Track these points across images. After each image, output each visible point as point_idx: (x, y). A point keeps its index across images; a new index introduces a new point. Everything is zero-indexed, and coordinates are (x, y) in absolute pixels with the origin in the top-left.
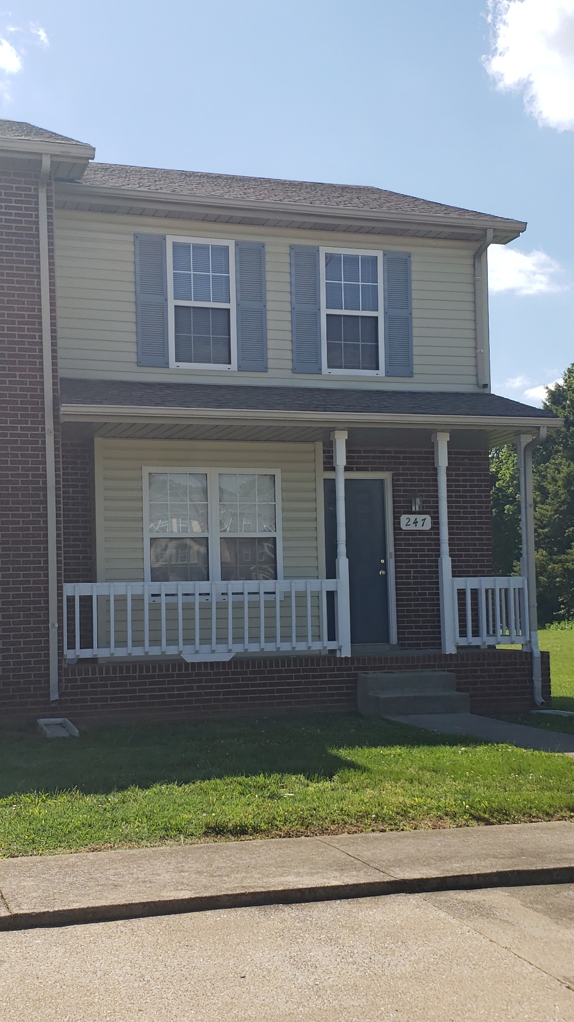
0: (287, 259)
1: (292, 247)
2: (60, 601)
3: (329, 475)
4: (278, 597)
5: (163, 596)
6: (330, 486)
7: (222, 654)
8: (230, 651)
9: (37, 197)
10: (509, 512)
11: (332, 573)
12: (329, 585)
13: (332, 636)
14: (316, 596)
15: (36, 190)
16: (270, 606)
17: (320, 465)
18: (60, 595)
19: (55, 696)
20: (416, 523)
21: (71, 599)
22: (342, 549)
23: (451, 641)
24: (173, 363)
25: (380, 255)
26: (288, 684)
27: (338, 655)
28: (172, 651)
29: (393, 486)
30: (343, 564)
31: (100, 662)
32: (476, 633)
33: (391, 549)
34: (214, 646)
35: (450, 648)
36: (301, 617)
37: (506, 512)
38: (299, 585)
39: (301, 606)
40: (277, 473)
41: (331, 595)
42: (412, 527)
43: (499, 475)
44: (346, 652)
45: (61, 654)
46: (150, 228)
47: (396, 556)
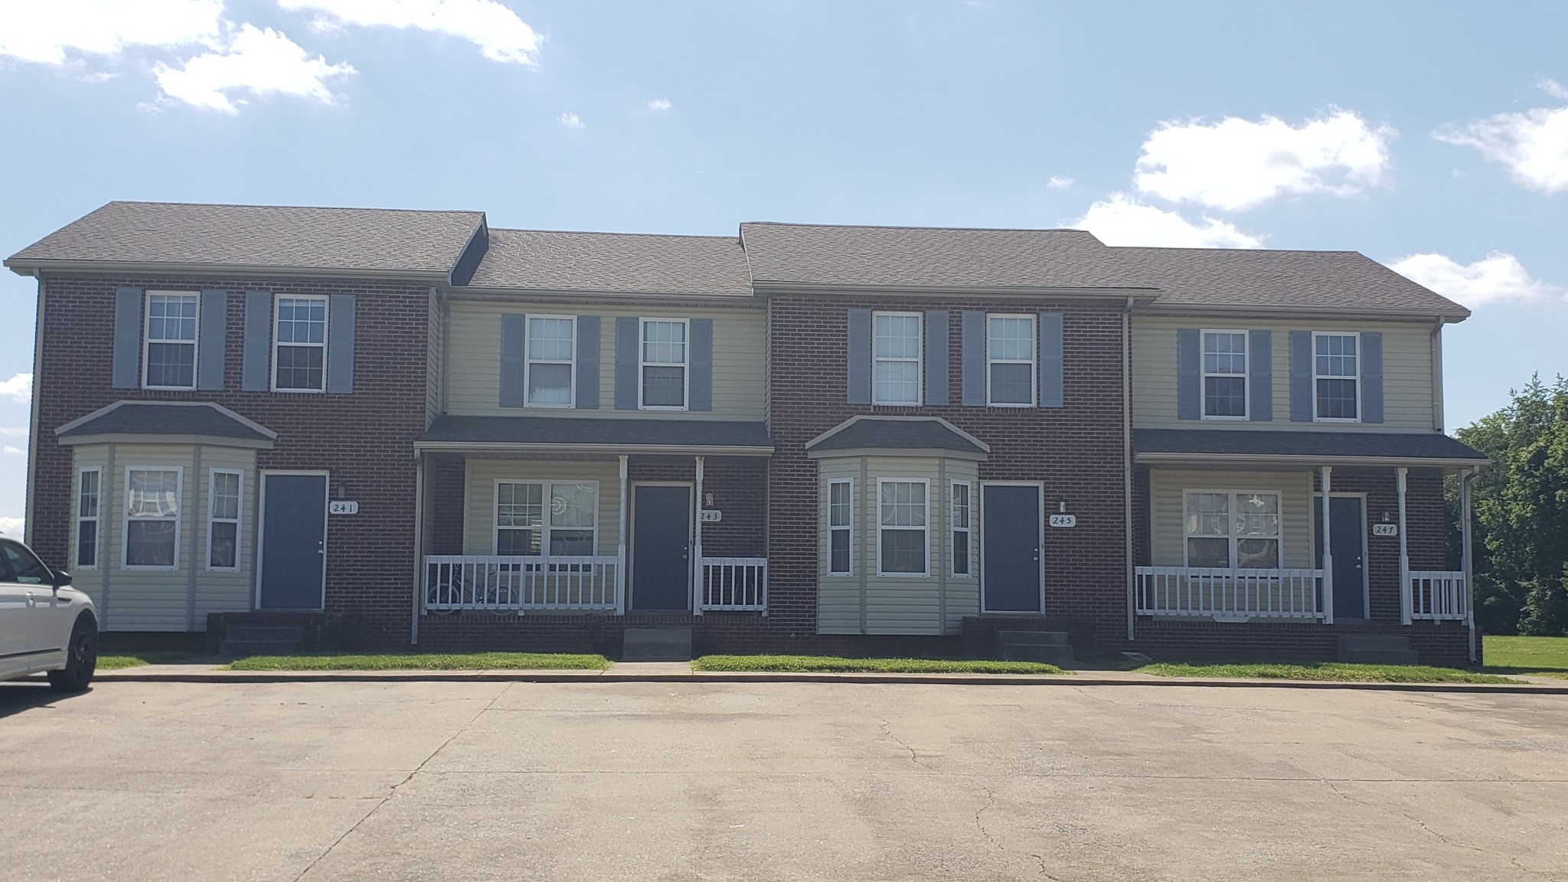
0: (1287, 341)
1: (1291, 333)
2: (1134, 578)
3: (1318, 494)
4: (1281, 581)
5: (1201, 577)
6: (1319, 502)
7: (1241, 618)
8: (1246, 616)
9: (1122, 319)
10: (1561, 500)
11: (1320, 565)
12: (1318, 573)
13: (1320, 609)
14: (1308, 581)
15: (1121, 315)
16: (1275, 587)
17: (1312, 488)
18: (1134, 574)
19: (1132, 638)
20: (1385, 530)
21: (1140, 577)
22: (1327, 548)
23: (1408, 616)
24: (1203, 417)
25: (1357, 335)
26: (1288, 640)
27: (1324, 622)
28: (1207, 614)
29: (1368, 502)
30: (1328, 559)
31: (1154, 619)
32: (1427, 610)
33: (1365, 549)
34: (1236, 612)
35: (1407, 621)
36: (1297, 596)
37: (1557, 499)
38: (1295, 573)
39: (1297, 588)
40: (1279, 493)
41: (1319, 581)
42: (1382, 534)
43: (1549, 452)
44: (1330, 620)
45: (1134, 612)
46: (1187, 325)
47: (1369, 554)
